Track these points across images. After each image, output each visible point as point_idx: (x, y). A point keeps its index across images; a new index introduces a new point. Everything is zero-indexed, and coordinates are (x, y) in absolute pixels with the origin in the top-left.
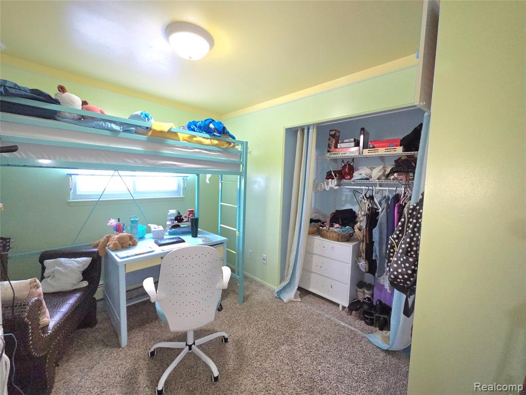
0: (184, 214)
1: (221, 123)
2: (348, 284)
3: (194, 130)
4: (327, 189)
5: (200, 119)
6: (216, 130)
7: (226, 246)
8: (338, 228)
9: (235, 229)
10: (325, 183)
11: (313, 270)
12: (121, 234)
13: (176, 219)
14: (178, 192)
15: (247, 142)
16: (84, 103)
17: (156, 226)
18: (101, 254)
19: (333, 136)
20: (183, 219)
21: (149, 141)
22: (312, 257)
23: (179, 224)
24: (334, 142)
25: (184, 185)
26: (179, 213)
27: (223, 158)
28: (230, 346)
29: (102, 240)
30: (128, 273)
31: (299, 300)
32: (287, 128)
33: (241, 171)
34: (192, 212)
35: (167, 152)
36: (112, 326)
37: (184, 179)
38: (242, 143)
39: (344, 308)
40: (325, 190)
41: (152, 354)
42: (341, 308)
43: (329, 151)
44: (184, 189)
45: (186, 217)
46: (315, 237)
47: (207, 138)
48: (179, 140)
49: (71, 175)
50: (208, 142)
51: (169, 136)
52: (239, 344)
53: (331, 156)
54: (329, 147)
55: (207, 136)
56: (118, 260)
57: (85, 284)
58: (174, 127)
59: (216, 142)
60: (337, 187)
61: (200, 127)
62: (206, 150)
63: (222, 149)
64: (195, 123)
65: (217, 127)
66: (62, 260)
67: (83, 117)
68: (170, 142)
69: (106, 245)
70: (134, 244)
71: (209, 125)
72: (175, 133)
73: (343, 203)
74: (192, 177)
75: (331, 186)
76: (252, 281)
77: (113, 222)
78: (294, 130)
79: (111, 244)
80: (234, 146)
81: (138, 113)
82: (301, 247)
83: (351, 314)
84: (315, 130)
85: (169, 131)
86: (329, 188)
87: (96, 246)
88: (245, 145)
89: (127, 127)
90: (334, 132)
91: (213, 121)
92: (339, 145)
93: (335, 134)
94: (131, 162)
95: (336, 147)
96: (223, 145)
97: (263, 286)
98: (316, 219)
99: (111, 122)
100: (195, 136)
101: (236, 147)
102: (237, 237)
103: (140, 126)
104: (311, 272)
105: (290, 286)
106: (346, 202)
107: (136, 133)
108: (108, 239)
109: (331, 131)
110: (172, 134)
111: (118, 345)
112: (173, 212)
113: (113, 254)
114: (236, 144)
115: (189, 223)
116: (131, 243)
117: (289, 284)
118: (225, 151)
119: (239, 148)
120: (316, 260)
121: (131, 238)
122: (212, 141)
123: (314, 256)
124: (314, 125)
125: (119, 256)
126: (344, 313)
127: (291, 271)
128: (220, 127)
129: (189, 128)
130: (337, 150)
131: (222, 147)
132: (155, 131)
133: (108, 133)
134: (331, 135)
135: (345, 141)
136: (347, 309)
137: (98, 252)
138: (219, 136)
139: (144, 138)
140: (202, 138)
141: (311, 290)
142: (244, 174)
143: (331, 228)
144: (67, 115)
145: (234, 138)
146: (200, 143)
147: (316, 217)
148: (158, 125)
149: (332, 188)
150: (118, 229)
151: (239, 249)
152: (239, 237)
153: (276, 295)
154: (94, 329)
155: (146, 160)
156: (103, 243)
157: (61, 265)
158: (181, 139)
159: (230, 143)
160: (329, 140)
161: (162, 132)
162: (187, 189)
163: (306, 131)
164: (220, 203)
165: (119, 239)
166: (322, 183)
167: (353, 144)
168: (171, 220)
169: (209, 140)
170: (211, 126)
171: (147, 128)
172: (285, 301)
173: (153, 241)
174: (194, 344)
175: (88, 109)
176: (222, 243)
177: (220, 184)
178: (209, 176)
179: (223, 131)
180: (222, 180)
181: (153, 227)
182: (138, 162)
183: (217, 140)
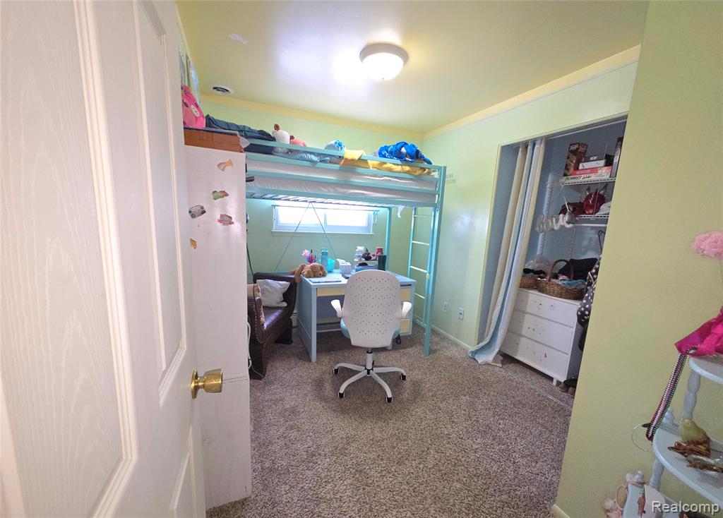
0: (373, 252)
1: (414, 146)
2: (568, 354)
3: (384, 156)
4: (556, 228)
5: (391, 143)
6: (408, 154)
7: (413, 289)
8: (564, 280)
9: (425, 271)
10: (554, 220)
11: (523, 333)
12: (313, 264)
13: (363, 257)
14: (367, 228)
15: (445, 168)
16: (292, 138)
17: (344, 261)
18: (297, 281)
19: (574, 152)
20: (371, 258)
21: (340, 170)
22: (524, 316)
23: (367, 262)
24: (574, 161)
25: (374, 221)
26: (367, 250)
27: (415, 187)
28: (407, 384)
29: (298, 269)
30: (319, 297)
31: (500, 365)
32: (503, 145)
33: (436, 202)
34: (380, 250)
35: (357, 180)
36: (305, 346)
37: (375, 213)
38: (439, 168)
39: (558, 383)
40: (553, 229)
41: (336, 371)
42: (554, 383)
43: (565, 175)
44: (375, 225)
45: (374, 255)
46: (530, 291)
47: (398, 165)
48: (369, 168)
49: (275, 206)
50: (399, 168)
51: (359, 164)
52: (417, 385)
53: (568, 181)
54: (567, 168)
55: (398, 162)
56: (312, 284)
57: (285, 304)
58: (365, 154)
59: (407, 168)
60: (571, 225)
61: (391, 153)
62: (396, 178)
63: (415, 176)
64: (386, 148)
65: (409, 150)
66: (269, 281)
67: (291, 151)
68: (360, 170)
69: (301, 273)
70: (324, 275)
71: (400, 149)
72: (365, 161)
73: (583, 249)
74: (383, 212)
75: (562, 224)
76: (444, 338)
77: (307, 252)
78: (514, 147)
79: (305, 271)
80: (429, 173)
81: (333, 142)
82: (508, 301)
83: (567, 392)
84: (542, 145)
85: (360, 159)
86: (558, 226)
87: (293, 274)
88: (443, 170)
89: (323, 157)
90: (576, 147)
91: (406, 144)
92: (581, 164)
93: (577, 149)
94: (324, 191)
95: (577, 168)
96: (415, 172)
97: (457, 345)
98: (539, 269)
99: (311, 153)
100: (385, 163)
101: (432, 174)
102: (427, 281)
103: (334, 156)
104: (521, 335)
105: (490, 348)
106: (587, 249)
107: (330, 162)
108: (303, 267)
109: (571, 145)
110: (362, 161)
111: (310, 360)
112: (361, 248)
113: (307, 280)
114: (433, 170)
115: (377, 262)
116: (321, 273)
117: (489, 345)
118: (418, 179)
119: (436, 175)
120: (528, 321)
121: (322, 268)
122: (404, 167)
123: (526, 316)
124: (541, 138)
125: (312, 281)
126: (558, 389)
127: (492, 330)
128: (413, 151)
129: (381, 155)
130: (578, 172)
131: (414, 174)
132: (347, 159)
133: (308, 164)
134: (571, 152)
135: (591, 159)
136: (562, 385)
137: (294, 278)
138: (411, 162)
139: (337, 167)
140: (393, 164)
141: (519, 357)
142: (439, 207)
143: (554, 280)
144: (280, 149)
145: (429, 163)
146: (390, 170)
147: (539, 267)
148: (351, 154)
149: (562, 227)
150: (311, 260)
151: (428, 294)
152: (429, 281)
153: (470, 355)
154: (290, 346)
155: (338, 189)
156: (299, 270)
157: (268, 284)
158: (371, 167)
159: (424, 169)
160: (568, 158)
161: (353, 160)
162: (377, 224)
163: (530, 147)
164: (412, 242)
165: (313, 267)
166: (549, 221)
167: (602, 163)
168: (359, 256)
169: (400, 167)
170: (403, 150)
171: (340, 157)
172: (480, 362)
173: (341, 275)
174: (372, 369)
175: (294, 143)
176: (410, 285)
177: (413, 219)
178: (401, 208)
179: (417, 156)
180: (415, 214)
181: (341, 262)
182: (331, 190)
183: (409, 166)
